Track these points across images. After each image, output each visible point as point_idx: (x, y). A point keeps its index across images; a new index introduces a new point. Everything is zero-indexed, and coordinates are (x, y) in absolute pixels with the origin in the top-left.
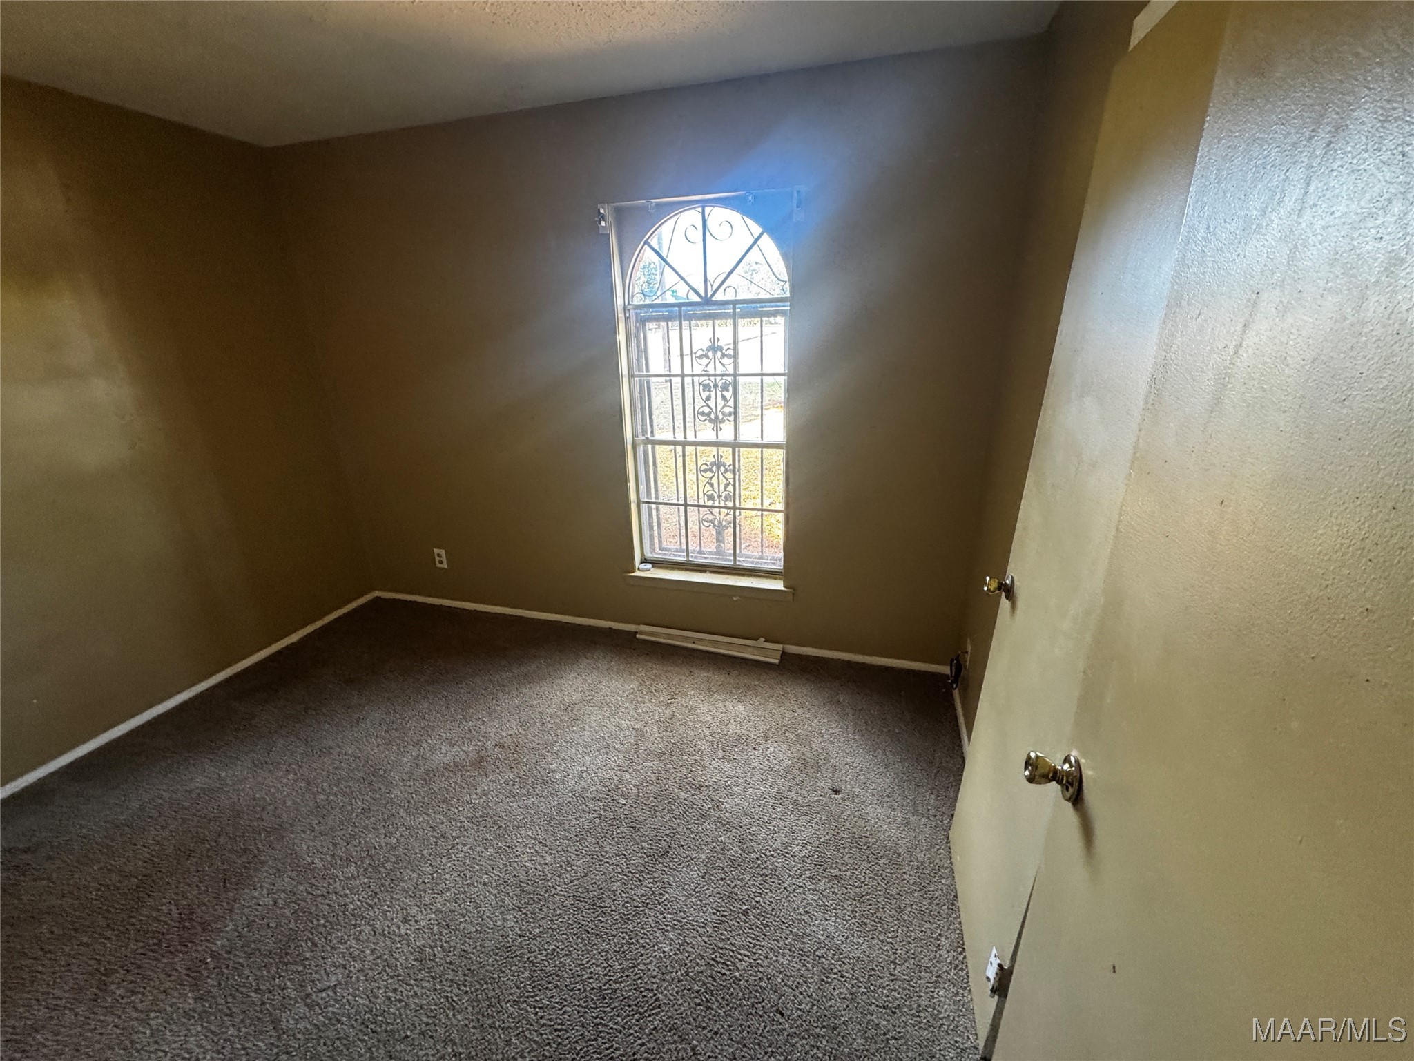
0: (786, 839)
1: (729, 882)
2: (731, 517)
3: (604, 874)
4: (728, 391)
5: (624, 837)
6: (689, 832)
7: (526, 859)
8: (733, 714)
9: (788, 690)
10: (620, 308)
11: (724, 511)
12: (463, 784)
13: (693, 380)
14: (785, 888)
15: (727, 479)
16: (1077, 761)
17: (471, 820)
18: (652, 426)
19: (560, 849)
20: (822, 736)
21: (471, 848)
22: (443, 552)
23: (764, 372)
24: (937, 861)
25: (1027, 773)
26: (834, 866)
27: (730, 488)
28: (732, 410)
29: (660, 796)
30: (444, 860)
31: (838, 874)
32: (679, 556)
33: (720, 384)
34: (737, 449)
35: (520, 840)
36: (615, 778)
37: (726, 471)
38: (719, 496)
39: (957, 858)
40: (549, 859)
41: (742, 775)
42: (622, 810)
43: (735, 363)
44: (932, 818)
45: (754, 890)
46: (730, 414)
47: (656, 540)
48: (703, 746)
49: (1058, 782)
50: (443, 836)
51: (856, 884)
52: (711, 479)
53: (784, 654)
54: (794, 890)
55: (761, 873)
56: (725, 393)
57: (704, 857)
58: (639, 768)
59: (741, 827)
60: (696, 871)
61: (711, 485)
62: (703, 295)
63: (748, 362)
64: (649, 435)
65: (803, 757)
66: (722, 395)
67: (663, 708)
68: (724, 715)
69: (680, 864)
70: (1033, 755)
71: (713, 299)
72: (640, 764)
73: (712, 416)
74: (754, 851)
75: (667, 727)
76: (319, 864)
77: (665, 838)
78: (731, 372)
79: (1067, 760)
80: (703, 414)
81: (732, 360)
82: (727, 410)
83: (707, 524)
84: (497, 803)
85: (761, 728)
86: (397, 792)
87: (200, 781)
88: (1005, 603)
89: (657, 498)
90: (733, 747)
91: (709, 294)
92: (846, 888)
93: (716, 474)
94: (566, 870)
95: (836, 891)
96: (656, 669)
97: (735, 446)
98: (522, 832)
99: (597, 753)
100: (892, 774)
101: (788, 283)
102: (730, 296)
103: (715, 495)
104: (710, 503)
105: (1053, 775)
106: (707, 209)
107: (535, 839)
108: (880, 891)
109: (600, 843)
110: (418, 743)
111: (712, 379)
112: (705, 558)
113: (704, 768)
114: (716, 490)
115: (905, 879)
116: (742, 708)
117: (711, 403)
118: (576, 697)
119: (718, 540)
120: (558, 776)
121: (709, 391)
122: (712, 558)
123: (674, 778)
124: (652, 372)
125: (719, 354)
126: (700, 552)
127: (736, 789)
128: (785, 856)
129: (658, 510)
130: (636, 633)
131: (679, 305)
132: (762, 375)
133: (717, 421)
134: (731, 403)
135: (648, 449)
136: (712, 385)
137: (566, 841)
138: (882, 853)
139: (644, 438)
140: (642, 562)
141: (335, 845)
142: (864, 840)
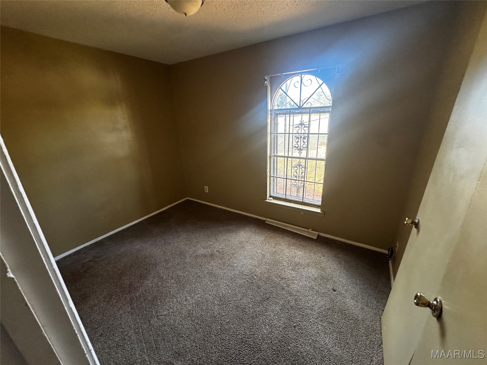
0: (312, 304)
1: (290, 314)
2: (302, 184)
3: (247, 301)
4: (305, 139)
5: (254, 290)
6: (276, 293)
7: (223, 290)
8: (297, 255)
9: (319, 249)
10: (269, 110)
11: (301, 182)
12: (206, 261)
13: (293, 135)
14: (310, 322)
15: (302, 171)
16: (440, 301)
17: (207, 273)
18: (277, 151)
19: (233, 289)
20: (331, 269)
21: (207, 282)
22: (207, 187)
23: (319, 133)
24: (375, 327)
25: (415, 301)
26: (331, 318)
27: (303, 174)
28: (306, 146)
29: (268, 278)
30: (198, 284)
31: (332, 322)
32: (283, 196)
33: (303, 137)
34: (307, 160)
35: (222, 283)
36: (253, 269)
37: (302, 168)
38: (299, 176)
39: (384, 328)
40: (230, 291)
41: (298, 277)
42: (255, 280)
43: (309, 129)
44: (374, 310)
45: (299, 319)
46: (305, 148)
47: (275, 190)
48: (285, 264)
49: (430, 308)
50: (199, 276)
51: (339, 327)
52: (296, 170)
53: (318, 236)
54: (314, 323)
55: (302, 314)
56: (304, 140)
57: (281, 303)
58: (262, 267)
59: (296, 296)
60: (278, 307)
61: (297, 172)
62: (299, 105)
63: (314, 129)
64: (276, 154)
65: (322, 275)
66: (303, 141)
67: (272, 248)
68: (293, 254)
69: (273, 304)
70: (419, 294)
71: (303, 107)
72: (262, 266)
73: (299, 148)
74: (300, 305)
75: (273, 255)
76: (165, 278)
77: (268, 293)
78: (307, 132)
79: (436, 300)
80: (295, 147)
81: (308, 128)
82: (304, 146)
83: (294, 186)
84: (216, 270)
85: (307, 261)
86: (187, 260)
87: (138, 247)
88: (414, 230)
89: (277, 175)
90: (296, 266)
91: (301, 105)
92: (335, 328)
93: (299, 169)
94: (235, 296)
95: (330, 328)
96: (272, 234)
97: (306, 159)
98: (222, 281)
99: (248, 260)
100: (358, 288)
101: (331, 101)
102: (309, 106)
103: (298, 176)
104: (295, 179)
105: (429, 305)
106: (303, 76)
107: (226, 284)
108: (349, 332)
109: (247, 290)
110: (195, 246)
111: (300, 135)
112: (292, 198)
113: (285, 272)
114: (298, 174)
115: (360, 331)
116: (301, 253)
117: (299, 143)
118: (244, 239)
119: (297, 192)
120: (235, 265)
121: (298, 139)
122: (294, 198)
123: (274, 273)
124: (278, 132)
125: (303, 126)
126: (290, 195)
127: (296, 282)
128: (312, 310)
129: (277, 179)
130: (265, 221)
131: (290, 109)
132: (319, 134)
133: (300, 150)
134: (306, 144)
135: (275, 159)
136: (299, 137)
137: (235, 287)
138: (351, 318)
139: (274, 154)
140: (269, 197)
141: (169, 273)
142: (344, 311)
